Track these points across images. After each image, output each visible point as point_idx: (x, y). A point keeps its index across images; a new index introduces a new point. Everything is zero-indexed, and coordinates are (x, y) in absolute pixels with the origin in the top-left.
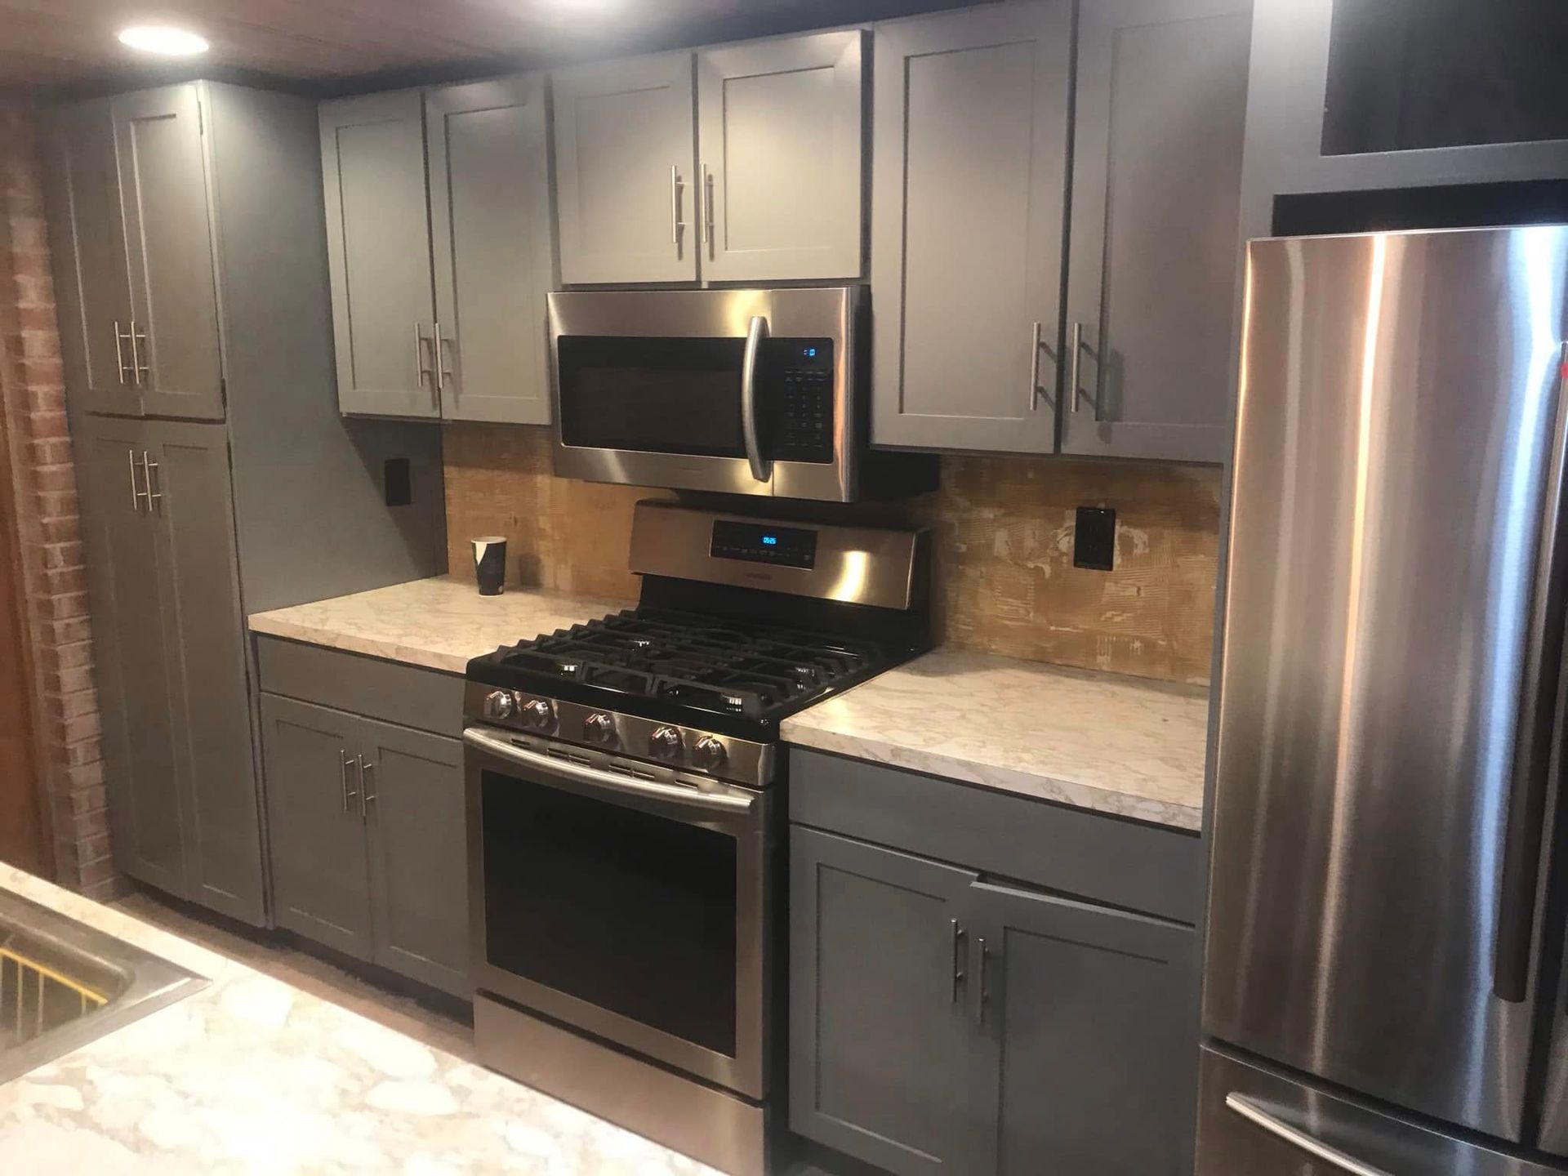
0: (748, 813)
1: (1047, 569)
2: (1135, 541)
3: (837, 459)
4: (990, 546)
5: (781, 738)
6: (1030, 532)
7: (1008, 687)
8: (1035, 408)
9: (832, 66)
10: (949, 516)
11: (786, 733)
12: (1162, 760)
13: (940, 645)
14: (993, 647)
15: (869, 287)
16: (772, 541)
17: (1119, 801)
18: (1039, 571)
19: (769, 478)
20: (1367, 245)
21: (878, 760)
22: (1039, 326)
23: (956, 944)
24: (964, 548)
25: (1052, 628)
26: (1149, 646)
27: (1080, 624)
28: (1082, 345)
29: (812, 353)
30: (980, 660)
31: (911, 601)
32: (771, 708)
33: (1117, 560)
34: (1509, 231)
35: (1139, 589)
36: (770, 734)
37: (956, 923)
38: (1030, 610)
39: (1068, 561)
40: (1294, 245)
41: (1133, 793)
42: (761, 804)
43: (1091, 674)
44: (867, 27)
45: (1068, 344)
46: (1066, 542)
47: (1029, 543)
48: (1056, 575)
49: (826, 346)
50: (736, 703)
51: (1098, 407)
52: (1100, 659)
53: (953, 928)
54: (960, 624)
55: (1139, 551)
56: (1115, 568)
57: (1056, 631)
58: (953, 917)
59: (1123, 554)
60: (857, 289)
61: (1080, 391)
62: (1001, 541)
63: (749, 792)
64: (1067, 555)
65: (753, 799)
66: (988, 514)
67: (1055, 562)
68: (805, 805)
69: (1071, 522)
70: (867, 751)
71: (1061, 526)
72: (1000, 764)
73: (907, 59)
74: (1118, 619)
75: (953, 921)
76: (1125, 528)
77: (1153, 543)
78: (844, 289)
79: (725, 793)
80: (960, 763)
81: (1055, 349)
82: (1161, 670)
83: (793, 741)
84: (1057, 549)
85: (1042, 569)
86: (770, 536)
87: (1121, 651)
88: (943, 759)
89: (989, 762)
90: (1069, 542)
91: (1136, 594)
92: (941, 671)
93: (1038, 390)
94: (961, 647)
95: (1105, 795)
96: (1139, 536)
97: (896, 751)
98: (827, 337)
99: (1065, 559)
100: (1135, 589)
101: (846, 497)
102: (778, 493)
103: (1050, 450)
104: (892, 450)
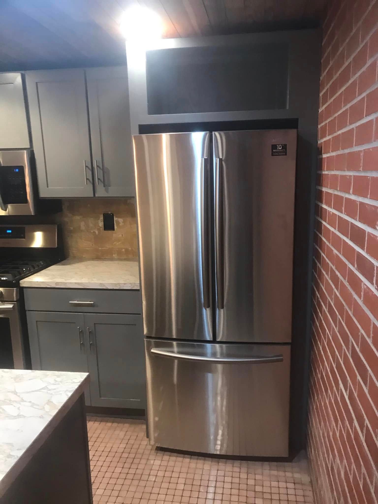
0: (12, 309)
1: (97, 232)
2: (120, 222)
3: (29, 202)
4: (80, 227)
5: (20, 286)
6: (91, 222)
7: (89, 265)
8: (87, 184)
9: (13, 84)
10: (66, 219)
11: (22, 284)
12: (131, 275)
13: (68, 258)
14: (84, 256)
15: (33, 151)
16: (10, 231)
17: (119, 285)
18: (94, 232)
19: (7, 209)
20: (161, 137)
21: (52, 287)
22: (85, 161)
23: (80, 334)
24: (72, 228)
25: (100, 249)
26: (127, 250)
27: (108, 246)
28: (97, 166)
29: (17, 170)
30: (80, 260)
31: (58, 244)
32: (16, 278)
33: (115, 227)
34: (191, 133)
35: (122, 235)
36: (17, 285)
37: (79, 328)
38: (93, 244)
39: (102, 229)
40: (144, 136)
41: (123, 283)
42: (16, 307)
43: (112, 259)
44: (23, 72)
45: (94, 166)
46: (101, 224)
47: (91, 225)
48: (99, 233)
49: (22, 169)
50: (4, 279)
51: (104, 182)
52: (114, 255)
53: (78, 329)
54: (73, 251)
55: (121, 224)
56: (115, 230)
57: (101, 249)
58: (78, 326)
59: (117, 226)
60: (29, 150)
61: (99, 179)
62: (82, 225)
63: (13, 304)
64: (102, 227)
65: (13, 305)
66: (78, 218)
67: (99, 230)
68: (30, 304)
69: (102, 218)
70: (48, 285)
71: (99, 219)
72: (87, 282)
73: (37, 83)
74: (117, 244)
75: (78, 327)
76: (117, 218)
77: (124, 222)
78: (25, 151)
79: (4, 305)
80: (76, 283)
81: (90, 167)
82: (130, 256)
83: (24, 286)
84: (99, 226)
85: (95, 232)
86: (9, 230)
87: (119, 252)
88: (71, 283)
89: (84, 282)
90: (102, 223)
91: (121, 236)
92: (69, 264)
93: (87, 179)
94: (74, 257)
95: (116, 284)
96: (121, 220)
97: (57, 283)
98: (21, 165)
99: (101, 229)
100: (121, 235)
101: (33, 213)
102: (11, 214)
103: (92, 196)
104: (47, 199)
